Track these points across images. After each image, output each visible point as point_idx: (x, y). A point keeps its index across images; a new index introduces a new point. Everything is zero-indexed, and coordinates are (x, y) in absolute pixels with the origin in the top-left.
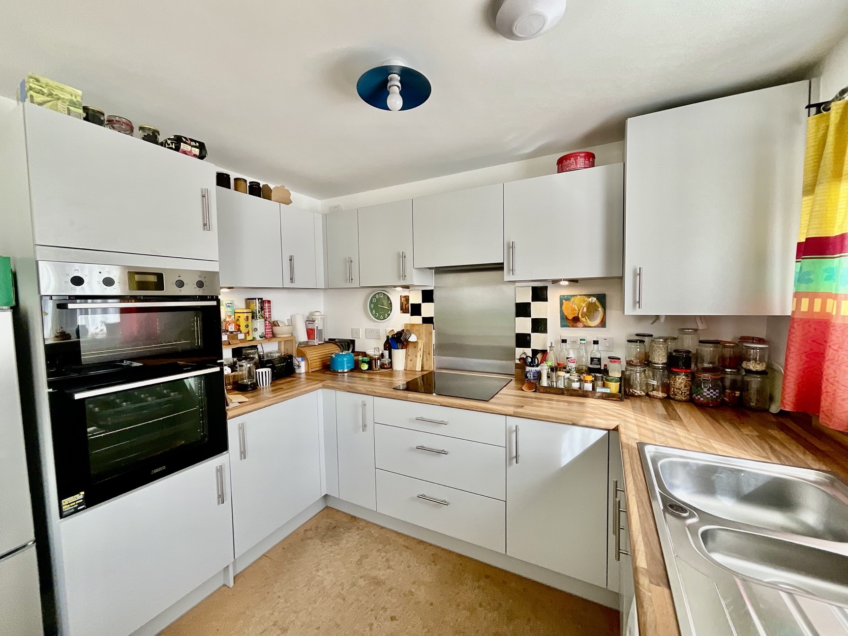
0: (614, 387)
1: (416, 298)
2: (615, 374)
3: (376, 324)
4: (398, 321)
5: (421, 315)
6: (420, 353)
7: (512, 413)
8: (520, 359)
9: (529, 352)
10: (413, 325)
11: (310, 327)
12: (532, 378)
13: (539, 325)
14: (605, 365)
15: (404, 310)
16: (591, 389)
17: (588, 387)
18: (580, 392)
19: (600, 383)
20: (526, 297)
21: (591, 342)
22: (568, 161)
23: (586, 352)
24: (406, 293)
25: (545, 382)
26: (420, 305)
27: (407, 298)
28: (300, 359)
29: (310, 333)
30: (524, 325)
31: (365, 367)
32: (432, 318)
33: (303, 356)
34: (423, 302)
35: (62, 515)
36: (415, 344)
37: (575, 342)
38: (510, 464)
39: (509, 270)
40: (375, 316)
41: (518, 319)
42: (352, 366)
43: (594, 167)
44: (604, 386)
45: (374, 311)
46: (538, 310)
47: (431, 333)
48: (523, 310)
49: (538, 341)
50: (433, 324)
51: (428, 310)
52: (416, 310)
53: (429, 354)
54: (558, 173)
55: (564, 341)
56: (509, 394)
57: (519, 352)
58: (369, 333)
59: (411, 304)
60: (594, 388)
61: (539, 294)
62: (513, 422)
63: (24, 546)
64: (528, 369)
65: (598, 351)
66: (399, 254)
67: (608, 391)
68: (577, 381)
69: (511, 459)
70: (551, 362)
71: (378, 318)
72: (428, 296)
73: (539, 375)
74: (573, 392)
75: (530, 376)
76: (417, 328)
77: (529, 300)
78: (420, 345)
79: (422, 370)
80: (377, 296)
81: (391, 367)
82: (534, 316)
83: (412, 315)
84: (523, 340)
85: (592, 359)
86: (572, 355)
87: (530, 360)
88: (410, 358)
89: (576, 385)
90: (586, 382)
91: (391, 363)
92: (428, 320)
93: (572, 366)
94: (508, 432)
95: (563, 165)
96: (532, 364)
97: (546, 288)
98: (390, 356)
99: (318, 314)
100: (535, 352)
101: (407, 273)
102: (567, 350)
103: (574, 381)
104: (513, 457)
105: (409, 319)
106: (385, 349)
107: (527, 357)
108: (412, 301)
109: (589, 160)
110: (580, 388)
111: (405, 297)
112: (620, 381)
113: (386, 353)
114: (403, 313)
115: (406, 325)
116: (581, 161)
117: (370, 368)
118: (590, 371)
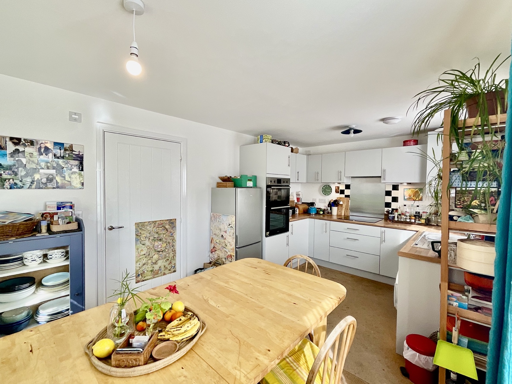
0: (423, 221)
1: (342, 187)
2: (424, 217)
3: (324, 197)
4: (334, 196)
5: (344, 194)
6: (344, 209)
7: (383, 226)
8: (387, 212)
9: (390, 209)
10: (341, 198)
11: (298, 197)
12: (391, 219)
13: (395, 199)
14: (421, 215)
15: (337, 192)
16: (414, 222)
17: (413, 221)
18: (410, 223)
19: (417, 220)
20: (390, 188)
21: (416, 206)
22: (407, 142)
23: (414, 210)
24: (338, 185)
25: (396, 219)
26: (344, 190)
27: (338, 187)
28: (297, 208)
29: (298, 199)
30: (389, 199)
31: (322, 213)
32: (349, 195)
33: (298, 207)
34: (346, 189)
35: (266, 236)
36: (342, 205)
37: (410, 206)
38: (382, 243)
39: (383, 179)
40: (324, 194)
41: (386, 197)
42: (316, 212)
43: (417, 145)
44: (419, 220)
45: (323, 192)
46: (394, 193)
47: (349, 201)
48: (388, 193)
49: (394, 205)
50: (349, 197)
51: (347, 192)
52: (342, 192)
53: (348, 209)
54: (404, 146)
55: (405, 205)
56: (382, 223)
57: (386, 209)
58: (321, 201)
59: (340, 190)
60: (415, 221)
61: (395, 187)
62: (383, 229)
63: (260, 242)
64: (390, 215)
65: (419, 209)
66: (339, 171)
67: (420, 222)
68: (409, 219)
69: (382, 242)
70: (400, 212)
71: (326, 195)
72: (348, 187)
73: (394, 217)
74: (407, 223)
75: (391, 218)
76: (343, 199)
77: (391, 190)
78: (344, 206)
79: (344, 215)
80: (325, 186)
81: (331, 214)
82: (393, 196)
83: (340, 194)
84: (388, 205)
85: (416, 212)
86: (408, 210)
87: (390, 212)
88: (339, 211)
89: (408, 220)
90: (412, 219)
91: (331, 212)
92: (347, 196)
93: (408, 214)
94: (382, 233)
95: (405, 143)
96: (391, 214)
97: (398, 185)
98: (331, 209)
99: (300, 192)
100: (393, 210)
101: (342, 178)
102: (406, 209)
103: (408, 219)
104: (383, 241)
105: (339, 195)
106: (328, 206)
107: (389, 211)
108: (340, 189)
109: (415, 142)
110: (410, 221)
111: (337, 187)
112: (426, 219)
113: (329, 208)
114: (337, 193)
115: (338, 198)
116: (412, 143)
117: (324, 213)
118: (415, 216)
